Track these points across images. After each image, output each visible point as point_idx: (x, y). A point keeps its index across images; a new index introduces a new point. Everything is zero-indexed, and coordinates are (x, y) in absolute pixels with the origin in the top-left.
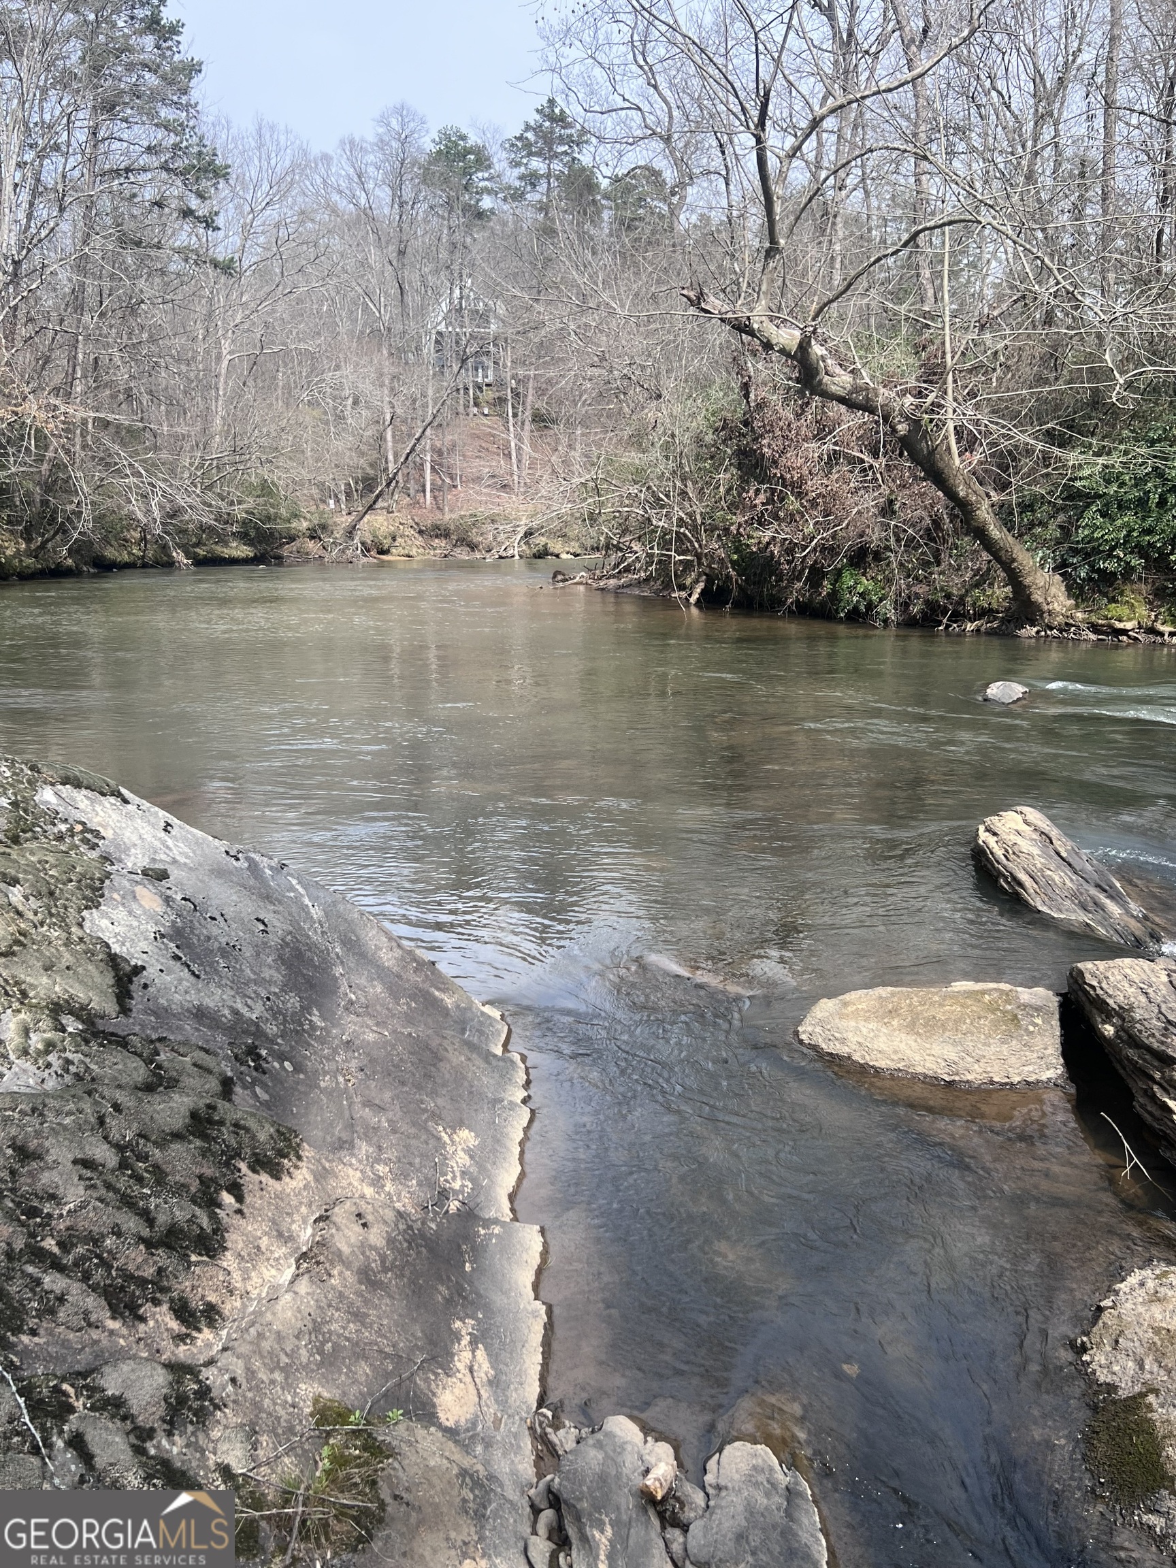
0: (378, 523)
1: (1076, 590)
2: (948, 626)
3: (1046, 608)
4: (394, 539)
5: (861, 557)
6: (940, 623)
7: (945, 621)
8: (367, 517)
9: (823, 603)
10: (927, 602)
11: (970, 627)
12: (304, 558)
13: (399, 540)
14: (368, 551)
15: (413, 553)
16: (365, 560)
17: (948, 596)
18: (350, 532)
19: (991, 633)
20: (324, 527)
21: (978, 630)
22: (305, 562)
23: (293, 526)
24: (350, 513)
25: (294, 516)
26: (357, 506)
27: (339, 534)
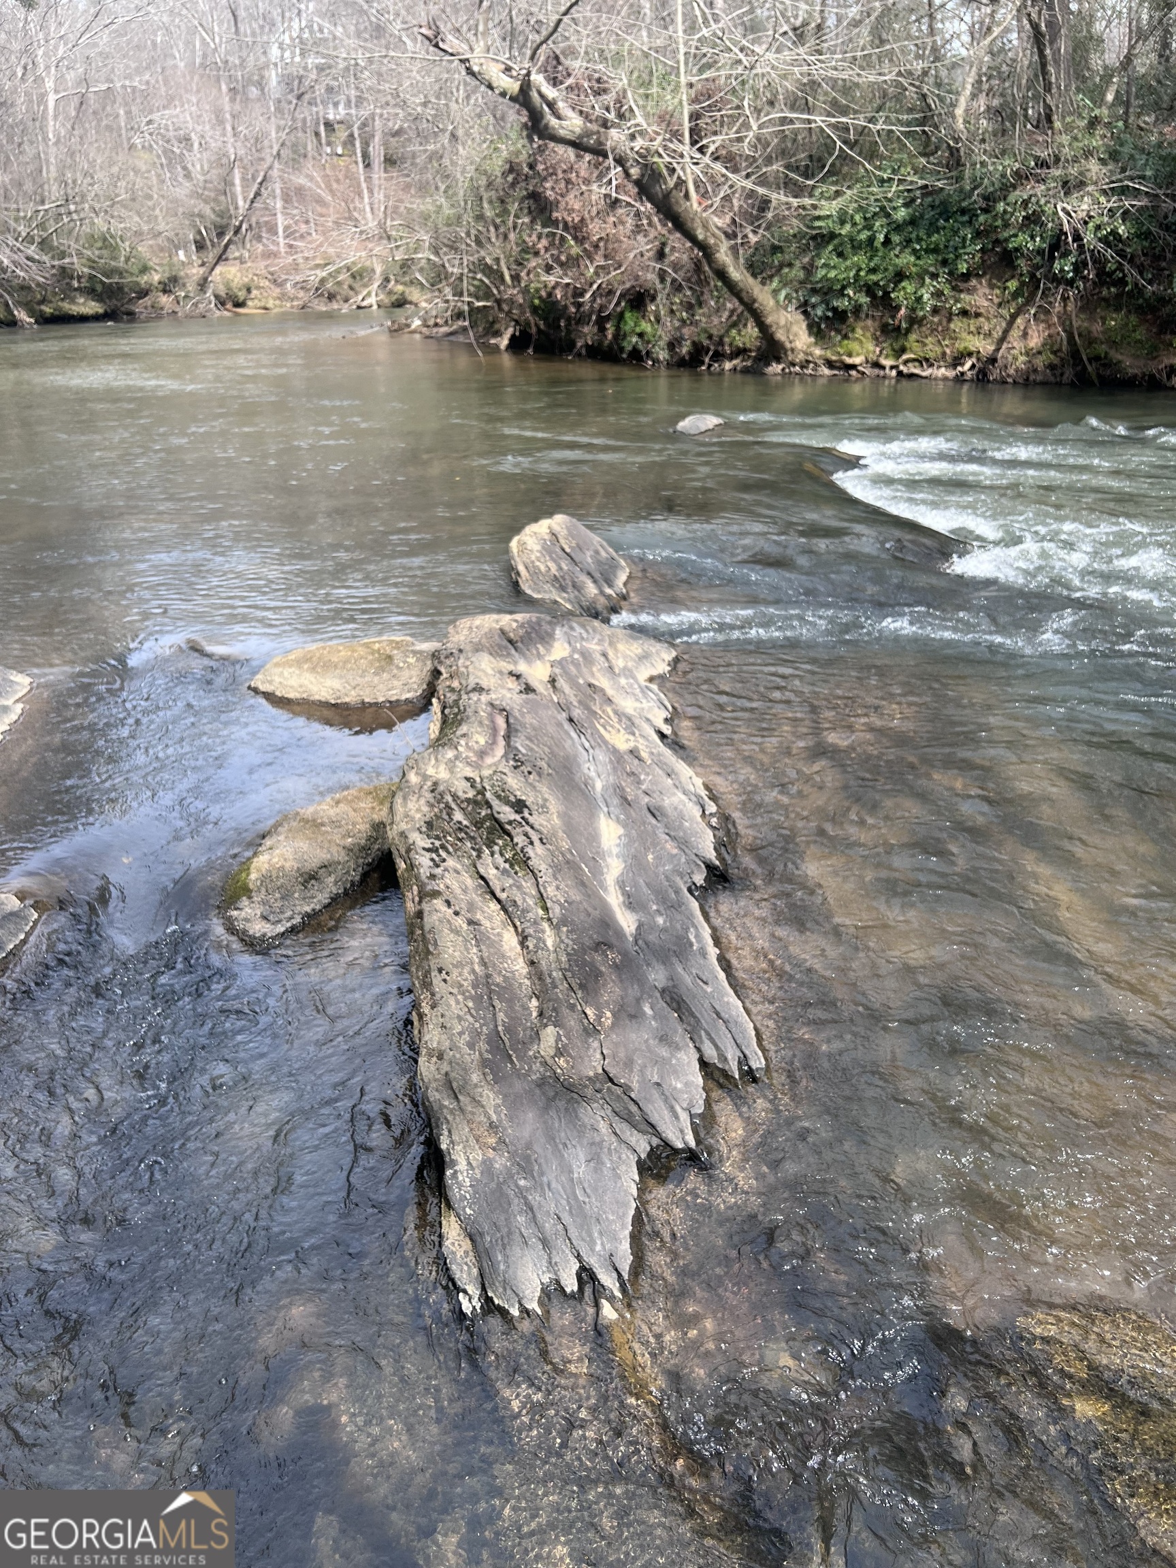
0: (229, 275)
1: (815, 329)
2: (710, 366)
3: (788, 345)
4: (249, 290)
5: (638, 300)
6: (703, 363)
7: (707, 360)
8: (218, 270)
9: (610, 346)
10: (694, 343)
11: (728, 365)
12: (157, 314)
13: (255, 292)
14: (223, 304)
15: (270, 304)
16: (218, 313)
17: (710, 337)
18: (203, 284)
19: (745, 371)
20: (174, 280)
21: (735, 369)
22: (159, 317)
23: (143, 280)
24: (203, 264)
25: (145, 269)
26: (211, 256)
27: (191, 287)
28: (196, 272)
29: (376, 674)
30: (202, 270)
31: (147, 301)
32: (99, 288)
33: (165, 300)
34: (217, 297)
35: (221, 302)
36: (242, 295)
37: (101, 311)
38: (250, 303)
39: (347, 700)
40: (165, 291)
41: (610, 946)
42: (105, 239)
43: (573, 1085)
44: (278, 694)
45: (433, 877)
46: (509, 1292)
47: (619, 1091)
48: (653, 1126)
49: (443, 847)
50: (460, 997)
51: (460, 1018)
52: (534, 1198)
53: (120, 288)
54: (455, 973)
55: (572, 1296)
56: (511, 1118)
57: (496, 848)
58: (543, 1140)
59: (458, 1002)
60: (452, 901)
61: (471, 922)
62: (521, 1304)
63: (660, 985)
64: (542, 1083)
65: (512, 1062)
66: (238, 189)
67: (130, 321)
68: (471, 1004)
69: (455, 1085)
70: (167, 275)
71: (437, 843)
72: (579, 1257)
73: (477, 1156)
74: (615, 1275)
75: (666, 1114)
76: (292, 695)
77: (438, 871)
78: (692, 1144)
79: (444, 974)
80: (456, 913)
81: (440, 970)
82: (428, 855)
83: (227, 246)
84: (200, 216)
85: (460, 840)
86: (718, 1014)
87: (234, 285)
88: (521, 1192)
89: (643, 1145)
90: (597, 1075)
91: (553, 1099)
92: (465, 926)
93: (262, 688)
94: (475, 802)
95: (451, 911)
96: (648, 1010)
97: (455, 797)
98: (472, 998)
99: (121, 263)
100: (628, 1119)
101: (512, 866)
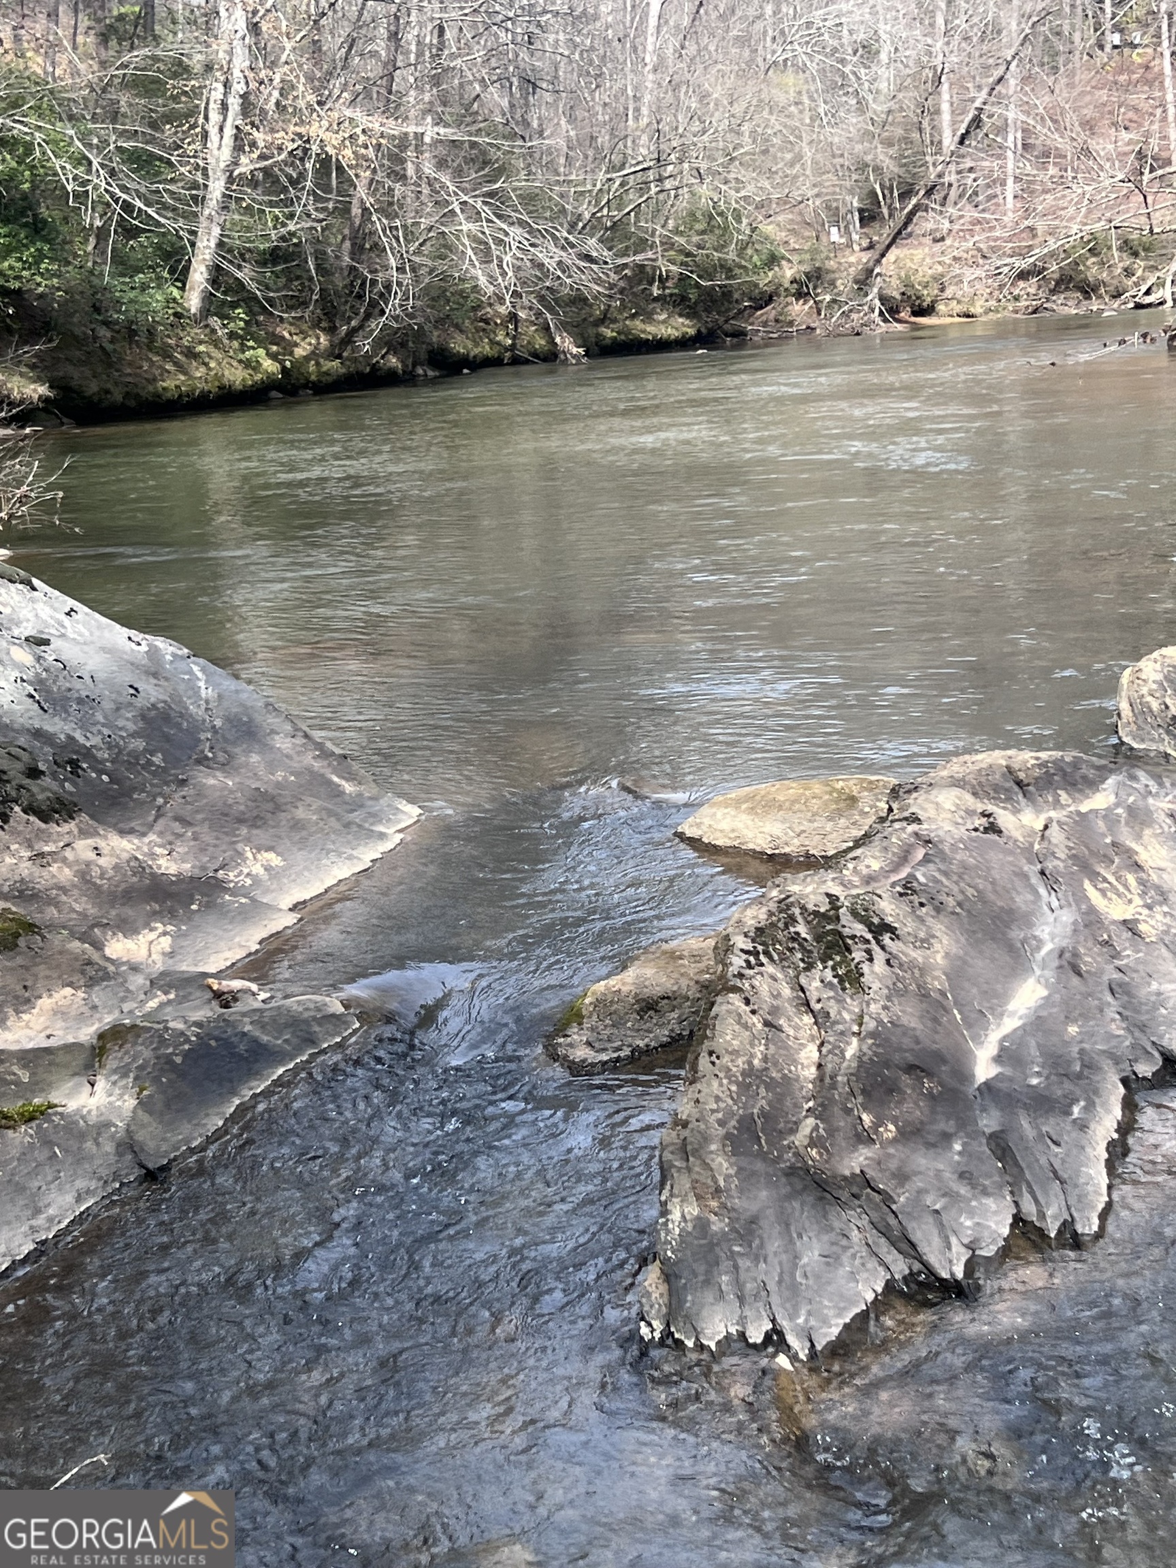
0: (911, 262)
4: (943, 287)
8: (893, 254)
12: (782, 332)
13: (952, 288)
14: (894, 311)
15: (977, 307)
18: (863, 281)
20: (817, 275)
22: (785, 338)
23: (764, 280)
24: (871, 247)
25: (773, 260)
26: (882, 234)
27: (844, 284)
28: (857, 259)
29: (830, 819)
30: (865, 257)
31: (769, 312)
32: (693, 295)
33: (798, 310)
34: (883, 299)
35: (891, 309)
36: (928, 295)
37: (691, 332)
38: (941, 307)
39: (787, 850)
40: (800, 295)
41: (930, 1075)
42: (711, 217)
43: (825, 1181)
44: (705, 840)
45: (741, 976)
46: (688, 1326)
47: (877, 1198)
48: (913, 1245)
49: (766, 953)
50: (725, 1081)
51: (718, 1099)
52: (744, 1263)
53: (727, 293)
54: (726, 1059)
55: (754, 1346)
56: (741, 1190)
57: (830, 963)
58: (772, 1219)
59: (721, 1085)
60: (752, 1000)
61: (767, 1024)
62: (697, 1339)
63: (988, 1131)
64: (791, 1172)
65: (760, 1144)
66: (946, 117)
67: (734, 347)
68: (734, 1088)
69: (689, 1148)
70: (806, 268)
71: (760, 948)
72: (773, 1321)
73: (693, 1210)
74: (808, 1344)
75: (936, 1241)
76: (720, 842)
77: (751, 972)
78: (960, 1274)
79: (714, 1058)
80: (753, 1012)
81: (711, 1053)
82: (745, 956)
83: (912, 213)
84: (877, 169)
85: (791, 950)
86: (1055, 1172)
87: (916, 279)
88: (732, 1256)
89: (900, 1267)
90: (853, 1174)
91: (800, 1193)
92: (760, 1026)
93: (689, 833)
94: (824, 916)
95: (748, 1009)
96: (957, 1147)
97: (803, 908)
98: (738, 1084)
99: (731, 255)
100: (885, 1232)
101: (841, 982)
